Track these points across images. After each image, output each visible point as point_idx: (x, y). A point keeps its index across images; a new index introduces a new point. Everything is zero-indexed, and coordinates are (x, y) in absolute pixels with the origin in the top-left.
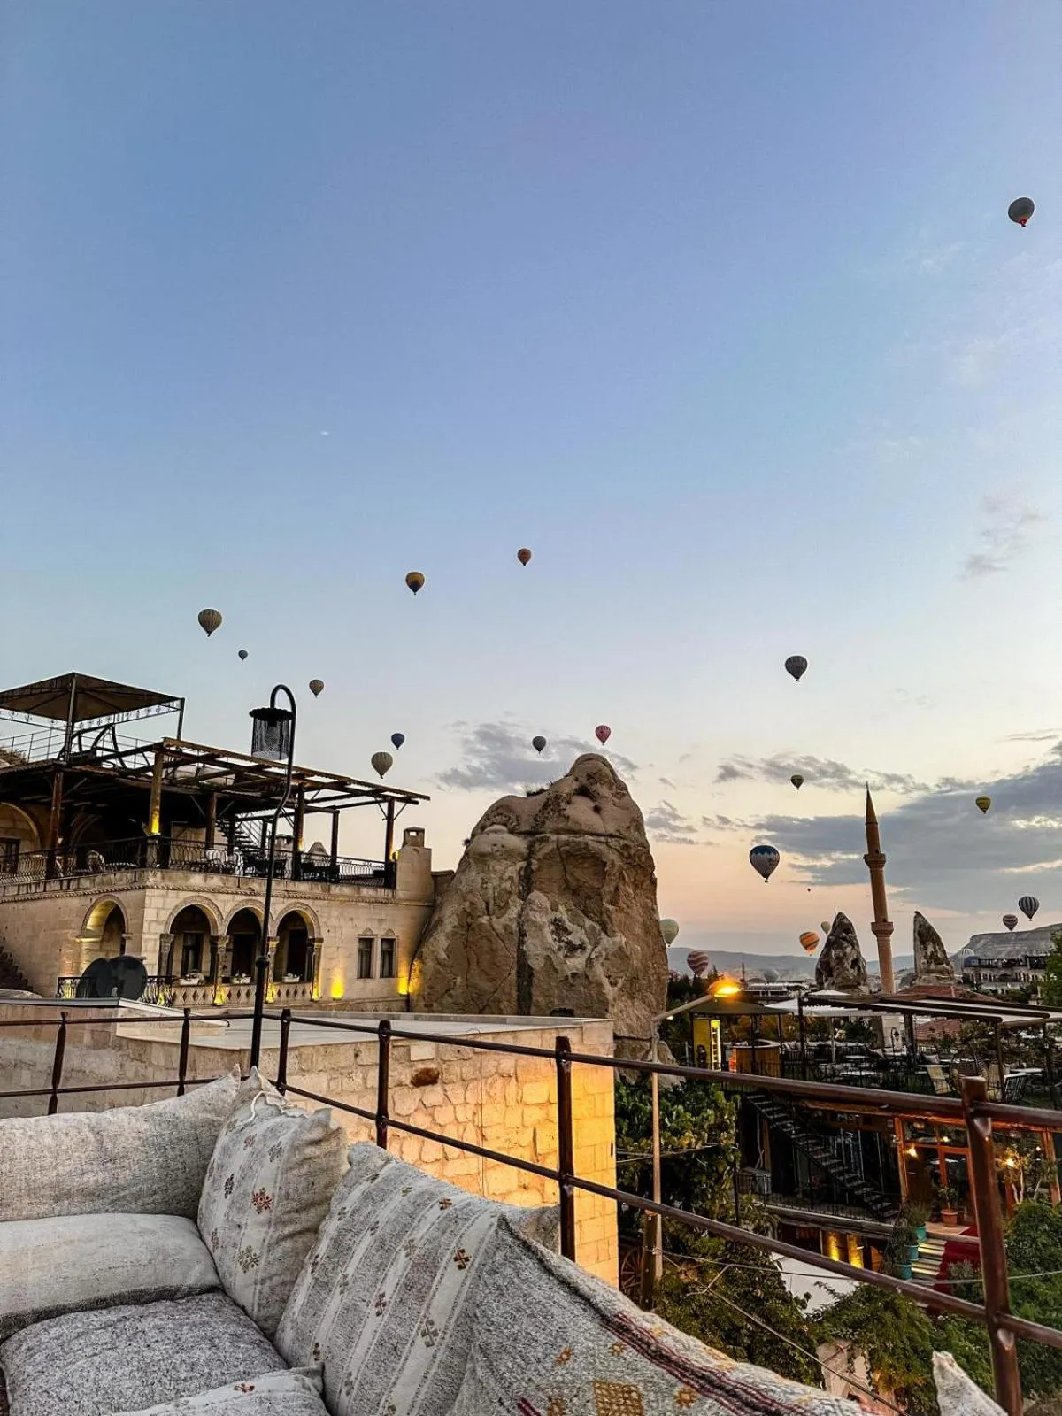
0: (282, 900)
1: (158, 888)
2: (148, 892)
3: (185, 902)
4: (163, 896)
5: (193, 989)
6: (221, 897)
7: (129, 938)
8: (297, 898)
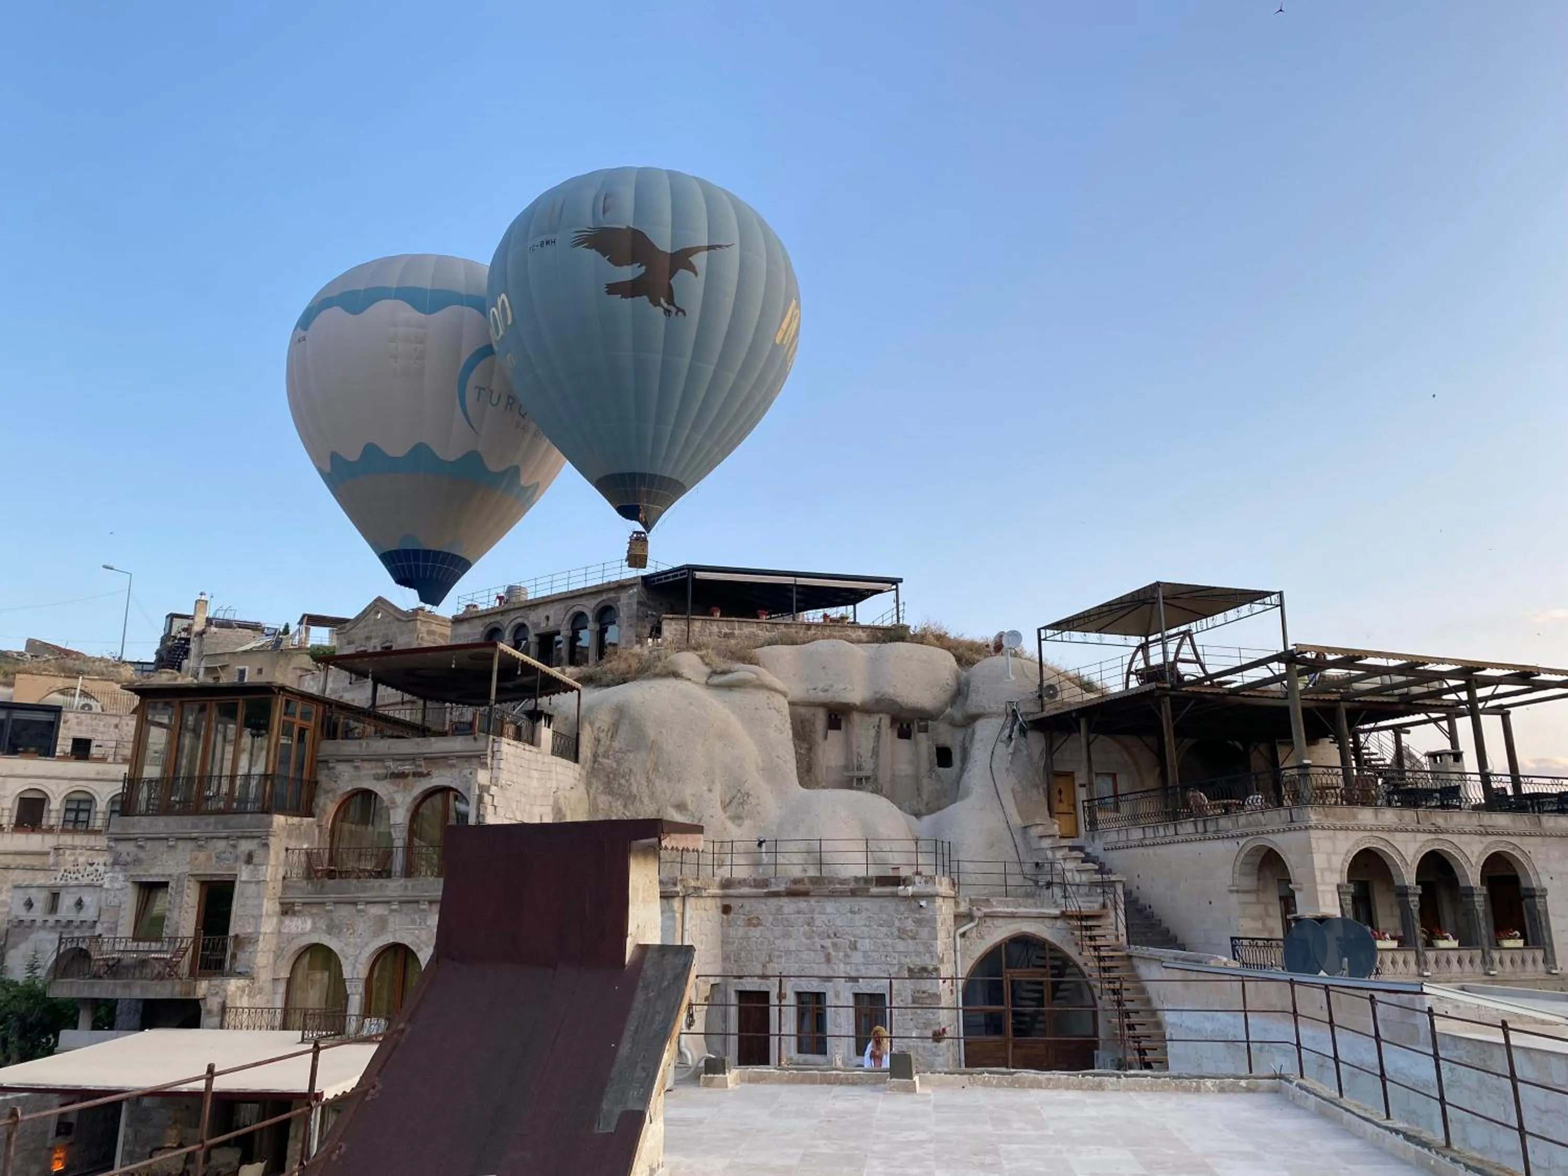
0: (1477, 838)
1: (1323, 828)
2: (1314, 834)
3: (1356, 844)
4: (1330, 838)
5: (1390, 954)
6: (1399, 836)
7: (1300, 890)
8: (1498, 834)
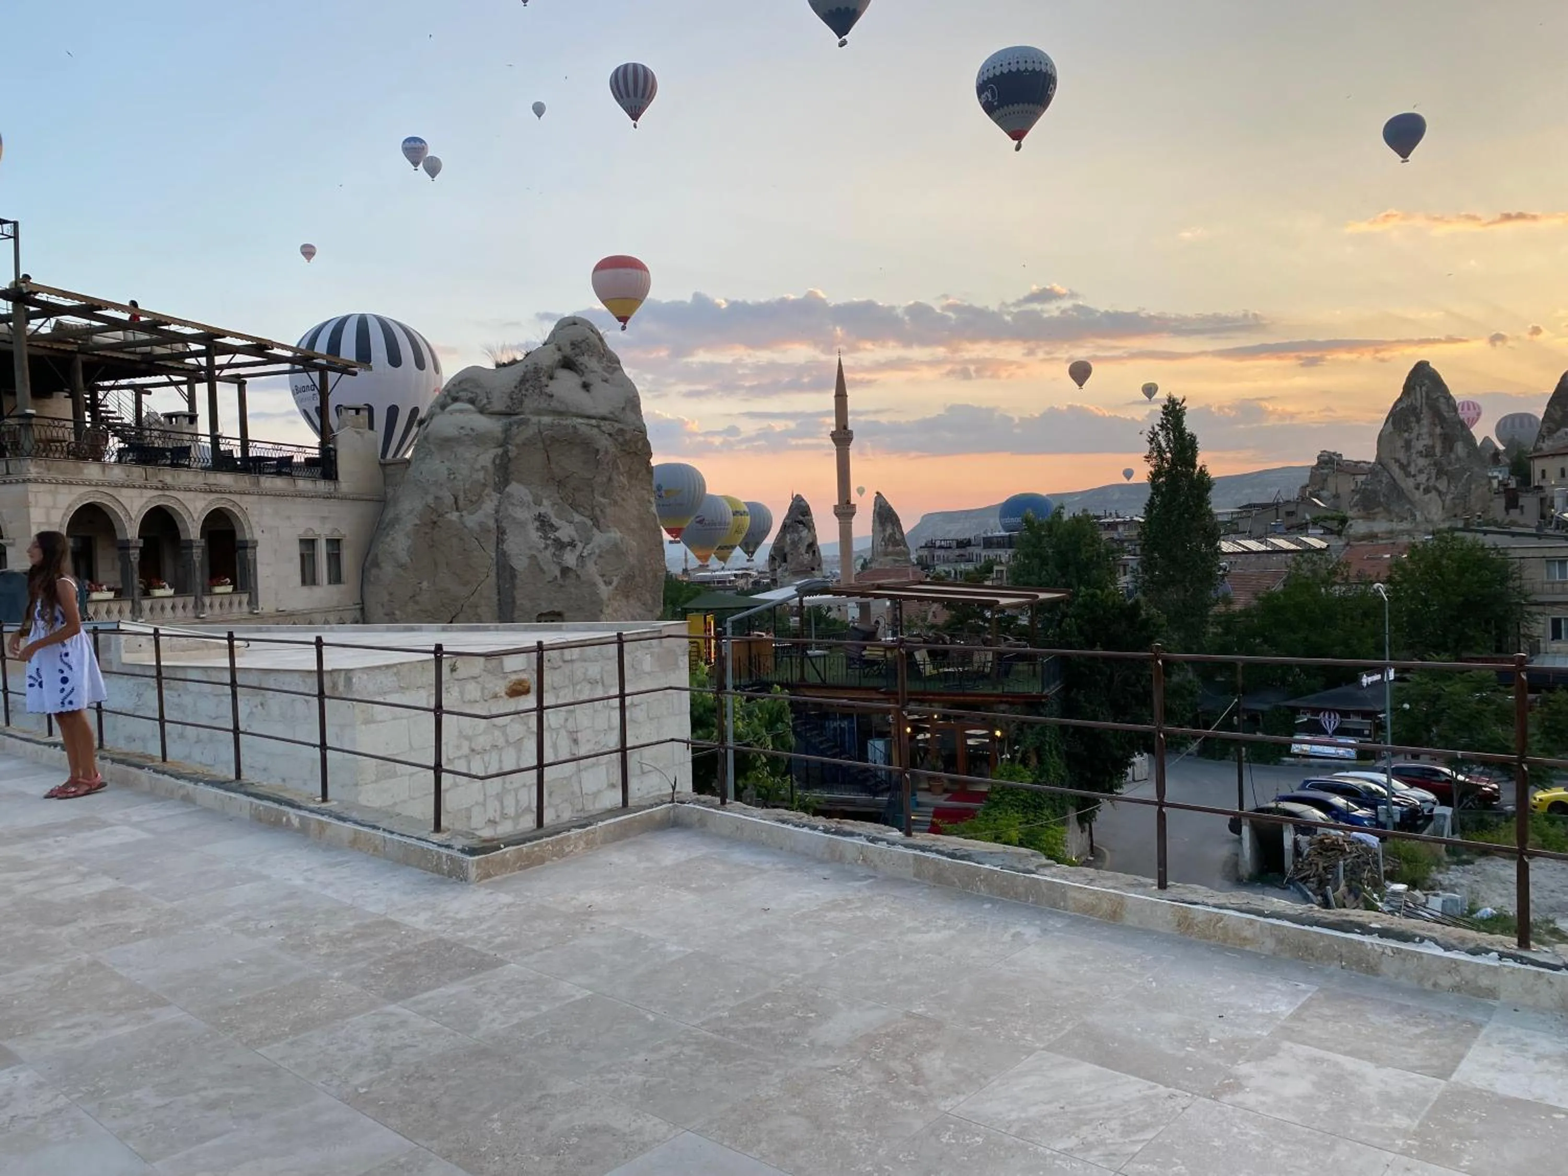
0: (201, 495)
1: (43, 482)
2: (32, 487)
3: (80, 498)
4: (50, 491)
6: (125, 491)
8: (221, 492)
